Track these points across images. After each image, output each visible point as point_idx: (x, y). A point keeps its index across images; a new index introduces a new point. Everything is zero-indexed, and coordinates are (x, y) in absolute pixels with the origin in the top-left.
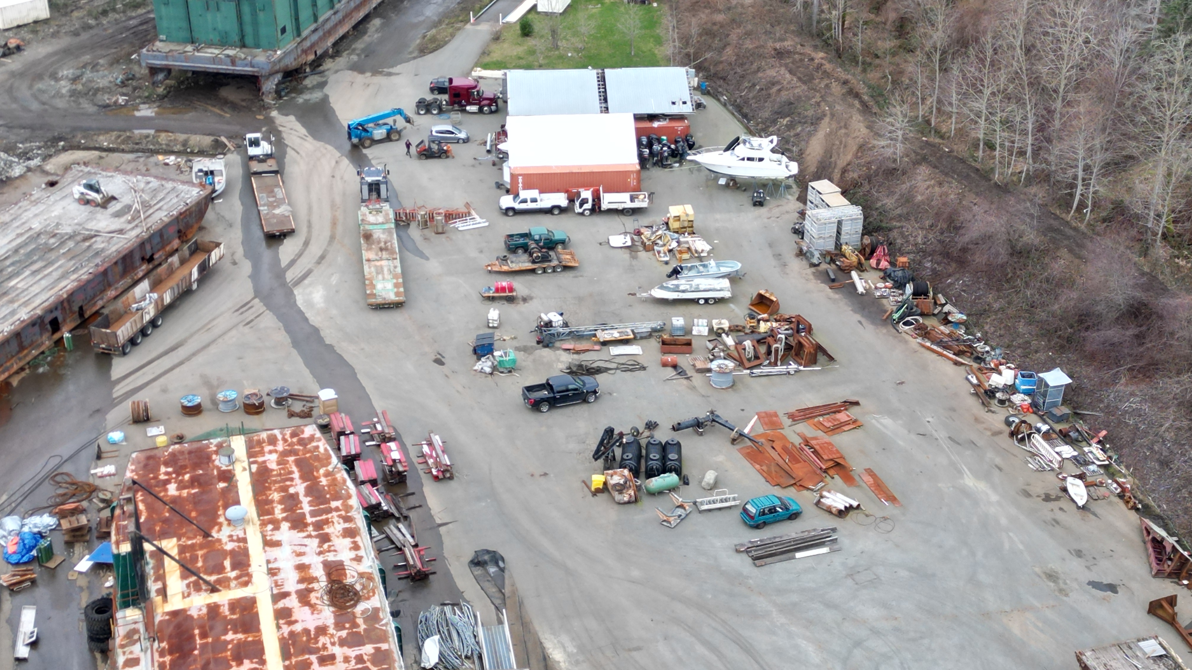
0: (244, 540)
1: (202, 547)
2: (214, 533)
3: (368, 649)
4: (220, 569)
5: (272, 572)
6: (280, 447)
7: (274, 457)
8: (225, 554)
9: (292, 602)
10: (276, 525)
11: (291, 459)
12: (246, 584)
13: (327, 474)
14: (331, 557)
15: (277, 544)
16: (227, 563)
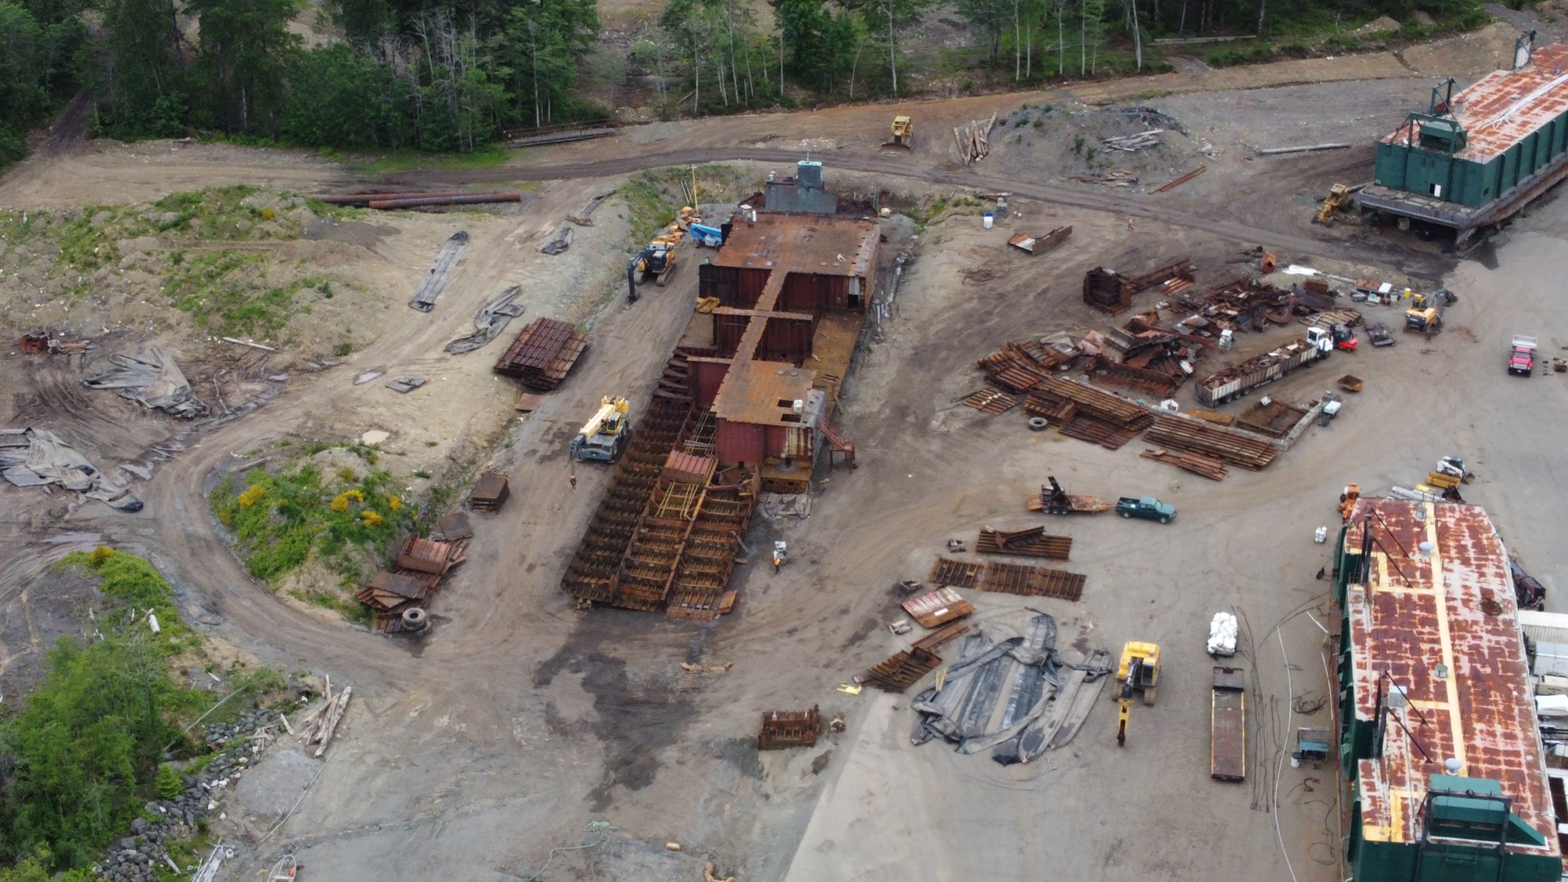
0: (1430, 564)
1: (1402, 561)
2: (1410, 555)
3: (1503, 639)
4: (1414, 576)
5: (1446, 585)
6: (1457, 515)
7: (1453, 520)
8: (1416, 569)
9: (1458, 604)
10: (1451, 560)
11: (1464, 524)
12: (1429, 588)
13: (1488, 538)
14: (1485, 586)
15: (1450, 571)
16: (1418, 574)
